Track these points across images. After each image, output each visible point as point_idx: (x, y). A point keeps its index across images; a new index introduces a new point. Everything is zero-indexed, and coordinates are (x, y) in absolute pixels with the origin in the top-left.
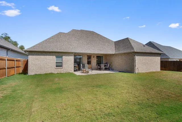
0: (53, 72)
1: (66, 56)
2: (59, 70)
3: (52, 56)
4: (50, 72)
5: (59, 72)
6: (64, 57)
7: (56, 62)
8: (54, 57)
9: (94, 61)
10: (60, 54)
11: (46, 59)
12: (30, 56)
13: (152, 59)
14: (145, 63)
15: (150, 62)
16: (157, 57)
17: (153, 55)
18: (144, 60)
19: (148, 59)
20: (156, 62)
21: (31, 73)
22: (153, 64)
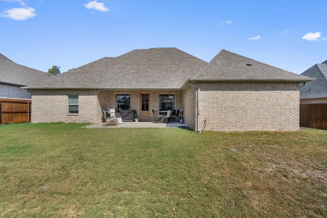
0: (64, 121)
1: (84, 95)
2: (73, 117)
3: (62, 96)
4: (59, 120)
5: (73, 122)
6: (80, 97)
7: (69, 106)
8: (66, 97)
9: (154, 105)
10: (75, 93)
11: (55, 101)
12: (33, 97)
13: (263, 97)
14: (233, 107)
15: (256, 105)
16: (286, 92)
17: (269, 86)
18: (229, 100)
19: (246, 97)
20: (278, 105)
21: (34, 120)
22: (267, 110)
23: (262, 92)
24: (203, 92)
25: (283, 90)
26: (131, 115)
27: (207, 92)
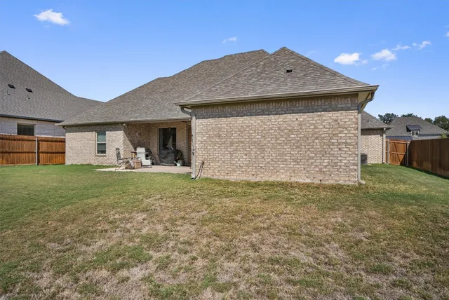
1: (111, 130)
2: (101, 158)
6: (107, 133)
7: (98, 144)
8: (93, 134)
10: (102, 128)
12: (66, 134)
13: (290, 125)
14: (242, 142)
15: (278, 139)
16: (330, 114)
17: (299, 105)
18: (236, 132)
19: (261, 126)
20: (317, 138)
21: (68, 162)
22: (298, 147)
23: (289, 116)
24: (201, 121)
25: (325, 110)
26: (171, 157)
27: (206, 121)
